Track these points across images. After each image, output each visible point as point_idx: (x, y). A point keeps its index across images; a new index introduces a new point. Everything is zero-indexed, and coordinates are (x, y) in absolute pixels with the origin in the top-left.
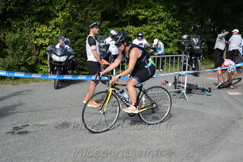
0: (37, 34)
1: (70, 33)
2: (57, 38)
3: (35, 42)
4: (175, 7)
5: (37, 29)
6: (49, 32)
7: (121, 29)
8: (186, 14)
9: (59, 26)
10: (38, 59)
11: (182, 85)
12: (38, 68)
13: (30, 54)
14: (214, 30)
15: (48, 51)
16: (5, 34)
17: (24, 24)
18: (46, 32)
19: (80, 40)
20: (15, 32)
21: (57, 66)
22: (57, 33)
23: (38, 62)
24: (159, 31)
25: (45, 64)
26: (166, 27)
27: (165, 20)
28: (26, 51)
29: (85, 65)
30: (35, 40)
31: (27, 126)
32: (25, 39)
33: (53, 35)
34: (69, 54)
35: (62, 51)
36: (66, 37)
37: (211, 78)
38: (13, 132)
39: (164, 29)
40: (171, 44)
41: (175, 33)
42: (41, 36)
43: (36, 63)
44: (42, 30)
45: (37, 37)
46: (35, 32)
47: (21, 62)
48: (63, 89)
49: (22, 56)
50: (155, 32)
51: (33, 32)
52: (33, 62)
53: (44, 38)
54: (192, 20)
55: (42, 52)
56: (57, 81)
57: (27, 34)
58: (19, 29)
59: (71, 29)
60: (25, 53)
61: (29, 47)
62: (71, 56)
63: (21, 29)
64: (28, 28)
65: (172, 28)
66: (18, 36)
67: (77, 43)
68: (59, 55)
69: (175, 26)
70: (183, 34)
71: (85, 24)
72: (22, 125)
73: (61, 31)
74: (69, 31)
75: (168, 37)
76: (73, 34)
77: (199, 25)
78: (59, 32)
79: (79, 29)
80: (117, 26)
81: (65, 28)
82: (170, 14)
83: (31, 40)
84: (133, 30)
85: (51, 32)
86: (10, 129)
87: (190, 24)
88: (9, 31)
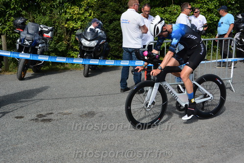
0: (68, 16)
1: (104, 14)
2: (90, 21)
3: (66, 26)
5: (68, 10)
6: (81, 14)
7: (163, 9)
9: (92, 6)
10: (69, 45)
12: (70, 54)
13: (60, 39)
15: (77, 35)
16: (34, 17)
17: (54, 5)
18: (78, 14)
19: (115, 23)
20: (44, 14)
21: (87, 52)
22: (90, 15)
23: (69, 48)
24: (209, 11)
25: (76, 50)
26: (219, 5)
28: (56, 35)
29: (121, 51)
30: (66, 23)
31: (51, 113)
32: (55, 22)
33: (85, 18)
34: (100, 39)
35: (92, 34)
36: (99, 19)
38: (36, 119)
39: (216, 7)
42: (72, 19)
43: (67, 49)
44: (74, 12)
45: (68, 20)
46: (66, 14)
47: (51, 48)
48: (94, 77)
49: (52, 41)
50: (204, 12)
51: (63, 14)
52: (63, 48)
53: (76, 21)
55: (73, 38)
56: (86, 68)
57: (57, 16)
58: (49, 12)
59: (105, 10)
60: (56, 38)
61: (59, 31)
62: (102, 41)
63: (51, 11)
64: (58, 10)
66: (47, 19)
67: (112, 26)
68: (89, 39)
71: (121, 4)
72: (46, 113)
73: (94, 13)
74: (103, 12)
76: (108, 16)
78: (92, 14)
79: (114, 10)
80: (159, 6)
81: (98, 9)
83: (62, 23)
84: (177, 10)
85: (83, 14)
86: (34, 116)
88: (39, 13)
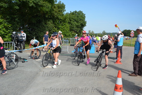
4: (8, 17)
8: (15, 21)
11: (12, 57)
14: (29, 30)
27: (3, 23)
37: (28, 53)
40: (7, 36)
41: (9, 31)
54: (18, 24)
65: (7, 28)
69: (8, 27)
70: (13, 31)
75: (5, 32)
77: (22, 27)
82: (6, 21)
87: (17, 26)
